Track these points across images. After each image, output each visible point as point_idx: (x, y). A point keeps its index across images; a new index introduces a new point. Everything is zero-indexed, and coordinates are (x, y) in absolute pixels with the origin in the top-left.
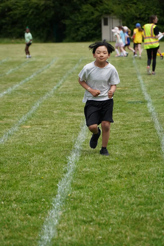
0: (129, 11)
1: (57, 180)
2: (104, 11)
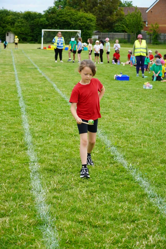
0: (17, 30)
1: (18, 101)
2: (7, 30)
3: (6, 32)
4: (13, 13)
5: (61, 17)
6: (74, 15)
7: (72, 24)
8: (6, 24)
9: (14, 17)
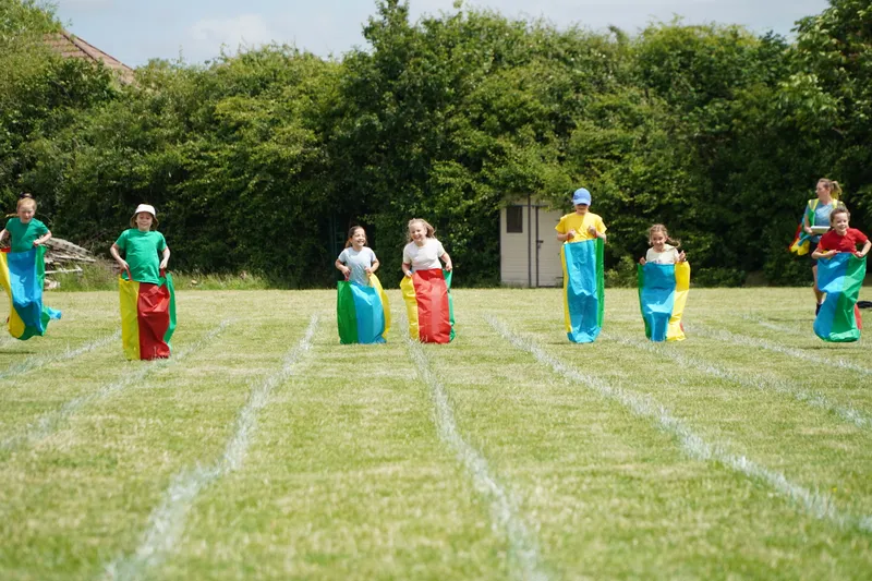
4: (548, 46)
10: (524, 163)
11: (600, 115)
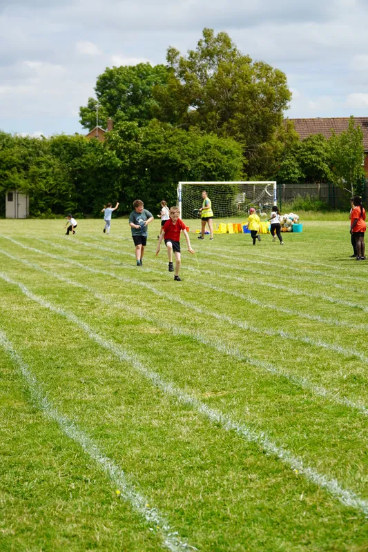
0: (38, 186)
2: (10, 186)
3: (5, 191)
4: (20, 141)
5: (154, 149)
6: (186, 143)
7: (183, 165)
8: (5, 170)
9: (24, 151)
10: (14, 179)
11: (38, 164)
